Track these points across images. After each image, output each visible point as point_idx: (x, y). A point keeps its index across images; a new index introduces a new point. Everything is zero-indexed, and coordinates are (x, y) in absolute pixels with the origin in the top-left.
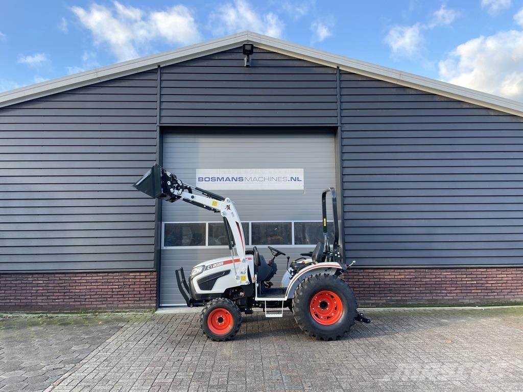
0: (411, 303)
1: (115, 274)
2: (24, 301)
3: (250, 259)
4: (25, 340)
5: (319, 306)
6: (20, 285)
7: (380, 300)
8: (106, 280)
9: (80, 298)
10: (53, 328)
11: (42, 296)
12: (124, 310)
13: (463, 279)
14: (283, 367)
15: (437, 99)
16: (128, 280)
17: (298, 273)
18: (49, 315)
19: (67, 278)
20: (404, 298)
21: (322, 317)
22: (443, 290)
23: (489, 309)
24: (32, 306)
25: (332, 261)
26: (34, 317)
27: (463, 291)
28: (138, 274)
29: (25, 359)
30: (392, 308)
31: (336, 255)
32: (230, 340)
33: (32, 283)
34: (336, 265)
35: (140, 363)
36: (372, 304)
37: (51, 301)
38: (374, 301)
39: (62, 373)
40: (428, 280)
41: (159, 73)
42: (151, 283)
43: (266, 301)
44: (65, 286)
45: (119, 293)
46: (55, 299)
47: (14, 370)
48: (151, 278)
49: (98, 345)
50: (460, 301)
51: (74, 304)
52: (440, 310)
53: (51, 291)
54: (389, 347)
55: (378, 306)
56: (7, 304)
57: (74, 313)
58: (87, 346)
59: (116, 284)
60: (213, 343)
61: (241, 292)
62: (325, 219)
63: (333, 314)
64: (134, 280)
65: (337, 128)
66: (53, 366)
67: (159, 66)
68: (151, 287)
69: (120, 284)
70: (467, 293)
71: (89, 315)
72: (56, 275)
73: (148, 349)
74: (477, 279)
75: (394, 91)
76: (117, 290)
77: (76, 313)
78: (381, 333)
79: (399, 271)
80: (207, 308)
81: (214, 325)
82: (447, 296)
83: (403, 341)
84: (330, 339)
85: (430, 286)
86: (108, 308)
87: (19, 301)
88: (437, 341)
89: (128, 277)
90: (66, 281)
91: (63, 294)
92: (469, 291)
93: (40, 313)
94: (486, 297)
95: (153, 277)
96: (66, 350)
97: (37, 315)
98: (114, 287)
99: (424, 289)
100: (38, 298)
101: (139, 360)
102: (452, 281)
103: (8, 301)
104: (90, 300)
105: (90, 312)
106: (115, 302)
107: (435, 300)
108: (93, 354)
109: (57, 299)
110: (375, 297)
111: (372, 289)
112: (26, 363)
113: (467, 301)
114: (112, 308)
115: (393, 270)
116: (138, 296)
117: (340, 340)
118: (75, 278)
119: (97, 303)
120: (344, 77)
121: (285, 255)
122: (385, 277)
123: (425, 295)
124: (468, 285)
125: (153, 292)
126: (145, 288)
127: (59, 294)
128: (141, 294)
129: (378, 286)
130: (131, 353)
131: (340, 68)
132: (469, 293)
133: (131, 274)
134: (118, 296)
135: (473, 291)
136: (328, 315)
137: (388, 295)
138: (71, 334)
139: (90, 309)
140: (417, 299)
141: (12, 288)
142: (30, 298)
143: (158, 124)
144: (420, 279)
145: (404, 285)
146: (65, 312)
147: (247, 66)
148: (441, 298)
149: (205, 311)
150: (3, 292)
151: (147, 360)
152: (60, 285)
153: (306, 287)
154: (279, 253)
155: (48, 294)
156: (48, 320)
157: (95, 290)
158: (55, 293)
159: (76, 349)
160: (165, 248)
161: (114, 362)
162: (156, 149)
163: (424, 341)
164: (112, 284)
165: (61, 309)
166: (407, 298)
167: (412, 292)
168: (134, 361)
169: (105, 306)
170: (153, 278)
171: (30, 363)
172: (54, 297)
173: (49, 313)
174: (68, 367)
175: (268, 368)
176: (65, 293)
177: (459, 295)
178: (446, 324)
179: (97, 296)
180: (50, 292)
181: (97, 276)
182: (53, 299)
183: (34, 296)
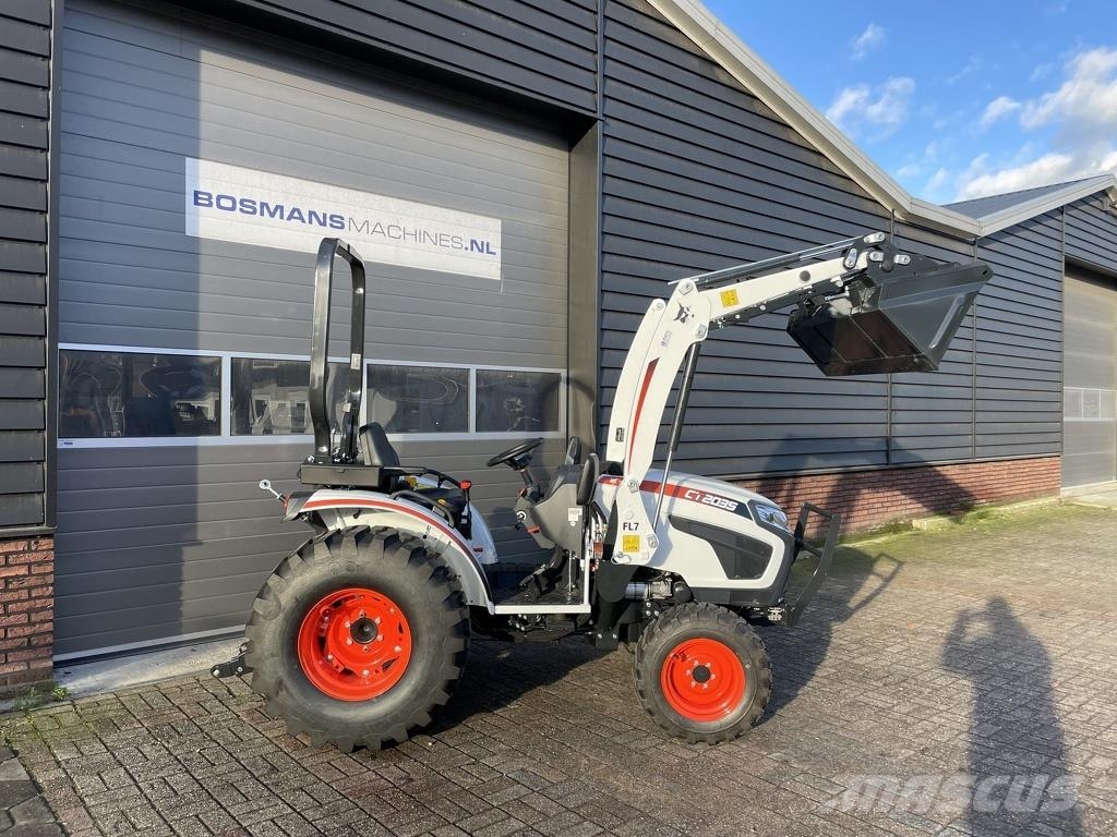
15: (758, 109)
42: (31, 581)
48: (29, 565)
65: (592, 121)
68: (30, 598)
75: (694, 64)
95: (39, 557)
125: (42, 615)
126: (5, 604)
170: (39, 564)
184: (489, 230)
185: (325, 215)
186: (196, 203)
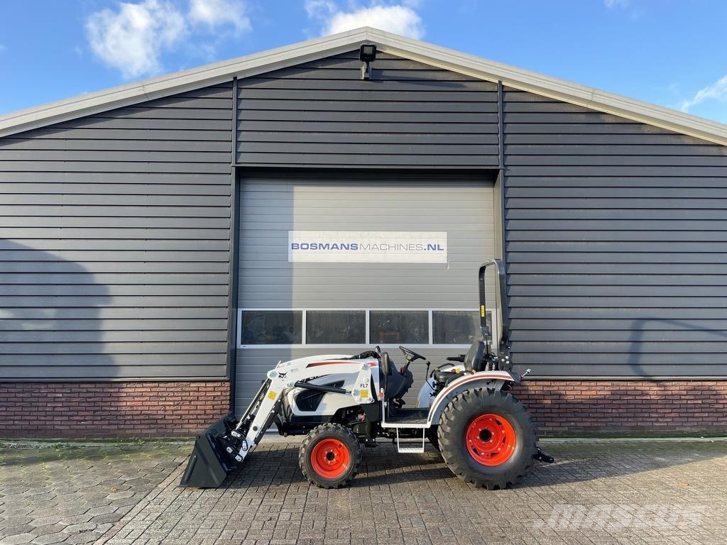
0: (605, 431)
1: (169, 384)
2: (36, 423)
3: (373, 364)
4: (36, 483)
5: (478, 437)
6: (29, 400)
7: (561, 426)
8: (155, 394)
9: (117, 420)
10: (78, 464)
11: (62, 416)
12: (182, 438)
13: (682, 397)
14: (433, 533)
15: (646, 130)
16: (187, 394)
17: (447, 386)
18: (71, 444)
19: (98, 390)
20: (596, 425)
21: (483, 454)
22: (652, 413)
23: (721, 441)
24: (46, 430)
25: (497, 369)
26: (49, 447)
27: (682, 415)
28: (203, 384)
29: (36, 514)
30: (578, 440)
31: (503, 360)
32: (345, 487)
33: (46, 397)
34: (504, 375)
35: (212, 523)
36: (548, 432)
37: (75, 423)
38: (551, 429)
39: (94, 538)
40: (630, 398)
41: (235, 88)
42: (222, 398)
43: (399, 429)
44: (95, 402)
45: (175, 413)
46: (80, 421)
47: (20, 532)
48: (222, 392)
49: (146, 493)
50: (678, 429)
51: (108, 427)
52: (649, 443)
53: (74, 408)
54: (588, 500)
55: (556, 435)
56: (10, 427)
57: (108, 441)
58: (130, 493)
59: (171, 399)
60: (320, 491)
61: (359, 413)
62: (483, 307)
63: (499, 449)
64: (196, 394)
65: (497, 171)
66: (78, 528)
67: (235, 78)
68: (221, 404)
69: (176, 399)
70: (688, 417)
71: (130, 444)
72: (82, 386)
73: (222, 499)
74: (703, 397)
75: (583, 118)
76: (172, 408)
77: (112, 441)
78: (570, 477)
79: (587, 384)
80: (310, 438)
81: (321, 463)
82: (658, 422)
83: (608, 492)
84: (497, 488)
85: (633, 406)
86: (158, 434)
87: (27, 423)
88: (658, 491)
89: (187, 389)
90: (97, 395)
91: (92, 413)
92: (690, 415)
93: (58, 441)
94: (714, 424)
95: (225, 389)
96: (98, 501)
97: (53, 444)
98: (168, 403)
99: (625, 411)
100: (56, 418)
101: (210, 518)
102: (665, 399)
103: (11, 422)
104: (133, 422)
105: (131, 441)
106: (169, 426)
107: (641, 427)
108: (139, 506)
109: (83, 421)
110: (552, 421)
111: (548, 411)
112: (40, 520)
113: (688, 429)
114: (163, 436)
115: (578, 383)
116: (203, 417)
117: (511, 488)
118: (111, 390)
119: (143, 427)
120: (508, 97)
121: (424, 359)
122: (568, 393)
123: (626, 420)
124: (689, 406)
125: (225, 411)
126: (213, 406)
127: (86, 413)
128: (208, 415)
129: (557, 406)
130: (197, 506)
131: (503, 83)
132: (690, 417)
133: (192, 385)
134: (174, 417)
135: (696, 415)
136: (492, 450)
137: (572, 419)
138: (104, 474)
139: (132, 435)
140: (614, 427)
141: (18, 404)
142: (43, 418)
143: (233, 164)
144: (619, 396)
145: (595, 405)
146: (95, 439)
147: (366, 79)
148: (650, 424)
149: (307, 442)
150: (4, 409)
151: (222, 518)
152: (88, 400)
153: (460, 408)
154: (416, 357)
155: (70, 413)
156: (71, 451)
157: (140, 408)
158: (80, 411)
159: (114, 499)
160: (242, 347)
161: (173, 520)
162: (230, 201)
163: (639, 491)
164: (164, 399)
165: (89, 435)
166: (599, 425)
167: (608, 415)
168: (203, 519)
169: (154, 431)
170: (225, 391)
171: (44, 521)
172: (78, 418)
173: (72, 441)
174: (102, 528)
175: (409, 534)
176: (95, 411)
177: (676, 419)
178: (665, 465)
179: (142, 417)
180: (72, 411)
181: (143, 387)
182: (77, 421)
183: (48, 415)
184: (440, 238)
185: (348, 245)
186: (293, 248)
